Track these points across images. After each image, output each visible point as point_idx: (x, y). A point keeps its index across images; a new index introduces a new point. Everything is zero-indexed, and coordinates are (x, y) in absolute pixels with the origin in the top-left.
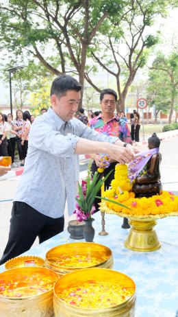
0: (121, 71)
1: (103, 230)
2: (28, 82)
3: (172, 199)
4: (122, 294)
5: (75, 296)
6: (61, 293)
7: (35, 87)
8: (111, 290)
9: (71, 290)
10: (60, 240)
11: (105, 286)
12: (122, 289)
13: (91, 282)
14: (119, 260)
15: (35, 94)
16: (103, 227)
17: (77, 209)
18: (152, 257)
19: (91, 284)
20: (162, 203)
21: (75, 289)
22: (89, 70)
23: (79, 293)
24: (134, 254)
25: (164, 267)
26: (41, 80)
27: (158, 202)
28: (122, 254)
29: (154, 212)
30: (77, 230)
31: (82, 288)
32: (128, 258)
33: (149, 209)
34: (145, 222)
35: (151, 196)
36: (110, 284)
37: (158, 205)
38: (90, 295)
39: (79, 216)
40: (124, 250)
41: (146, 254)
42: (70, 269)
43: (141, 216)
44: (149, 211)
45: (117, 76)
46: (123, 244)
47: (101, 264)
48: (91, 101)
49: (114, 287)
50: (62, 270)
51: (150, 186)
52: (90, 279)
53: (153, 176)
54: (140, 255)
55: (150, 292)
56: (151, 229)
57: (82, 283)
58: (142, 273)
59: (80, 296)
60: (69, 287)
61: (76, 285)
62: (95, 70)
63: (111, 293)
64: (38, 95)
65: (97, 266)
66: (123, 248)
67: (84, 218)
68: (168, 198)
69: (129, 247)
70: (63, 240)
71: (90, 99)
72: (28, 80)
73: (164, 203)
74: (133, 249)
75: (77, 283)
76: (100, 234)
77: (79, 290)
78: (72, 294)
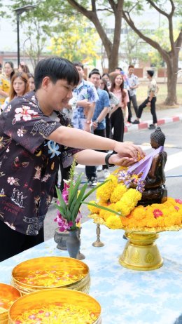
0: (176, 11)
1: (98, 240)
2: (46, 23)
3: (177, 209)
4: (88, 321)
5: (34, 318)
6: (21, 315)
7: (56, 30)
8: (77, 315)
9: (33, 311)
10: (44, 250)
11: (72, 310)
12: (90, 315)
13: (58, 304)
14: (105, 278)
15: (56, 40)
16: (98, 236)
17: (58, 217)
18: (147, 277)
19: (57, 307)
20: (161, 215)
21: (37, 311)
22: (131, 7)
23: (40, 316)
24: (126, 273)
25: (157, 291)
26: (65, 21)
27: (157, 213)
28: (112, 271)
29: (149, 224)
30: (64, 238)
31: (45, 310)
32: (117, 277)
33: (144, 220)
34: (143, 235)
35: (150, 204)
36: (78, 307)
37: (156, 217)
38: (52, 319)
39: (60, 224)
40: (116, 267)
41: (140, 274)
42: (36, 289)
43: (133, 230)
44: (144, 222)
45: (170, 17)
46: (118, 259)
47: (73, 284)
48: (134, 50)
49: (81, 311)
50: (26, 289)
51: (149, 192)
52: (59, 300)
53: (154, 180)
54: (133, 274)
55: (129, 319)
56: (151, 244)
57: (48, 304)
58: (127, 296)
59: (41, 319)
60: (31, 309)
61: (40, 307)
62: (140, 7)
63: (76, 318)
64: (60, 41)
65: (68, 286)
66: (116, 263)
67: (66, 227)
68: (172, 208)
69: (123, 264)
70: (48, 250)
71: (133, 47)
72: (45, 20)
73: (164, 215)
74: (128, 266)
75: (42, 304)
76: (93, 245)
77: (41, 312)
78: (32, 316)
